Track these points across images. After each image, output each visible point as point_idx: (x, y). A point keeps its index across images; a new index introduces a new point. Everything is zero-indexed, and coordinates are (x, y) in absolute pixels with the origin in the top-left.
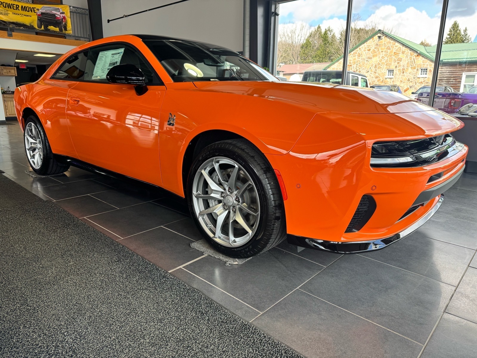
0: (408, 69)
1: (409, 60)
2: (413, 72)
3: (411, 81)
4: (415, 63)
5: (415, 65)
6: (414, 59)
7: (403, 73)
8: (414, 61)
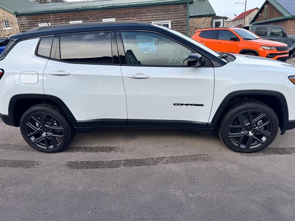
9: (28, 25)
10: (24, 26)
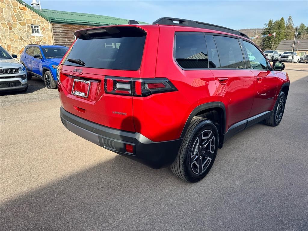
0: (16, 24)
1: (13, 12)
2: (23, 29)
3: (24, 40)
4: (23, 18)
5: (23, 19)
6: (19, 12)
7: (11, 28)
8: (21, 15)
9: (62, 34)
10: (57, 33)
